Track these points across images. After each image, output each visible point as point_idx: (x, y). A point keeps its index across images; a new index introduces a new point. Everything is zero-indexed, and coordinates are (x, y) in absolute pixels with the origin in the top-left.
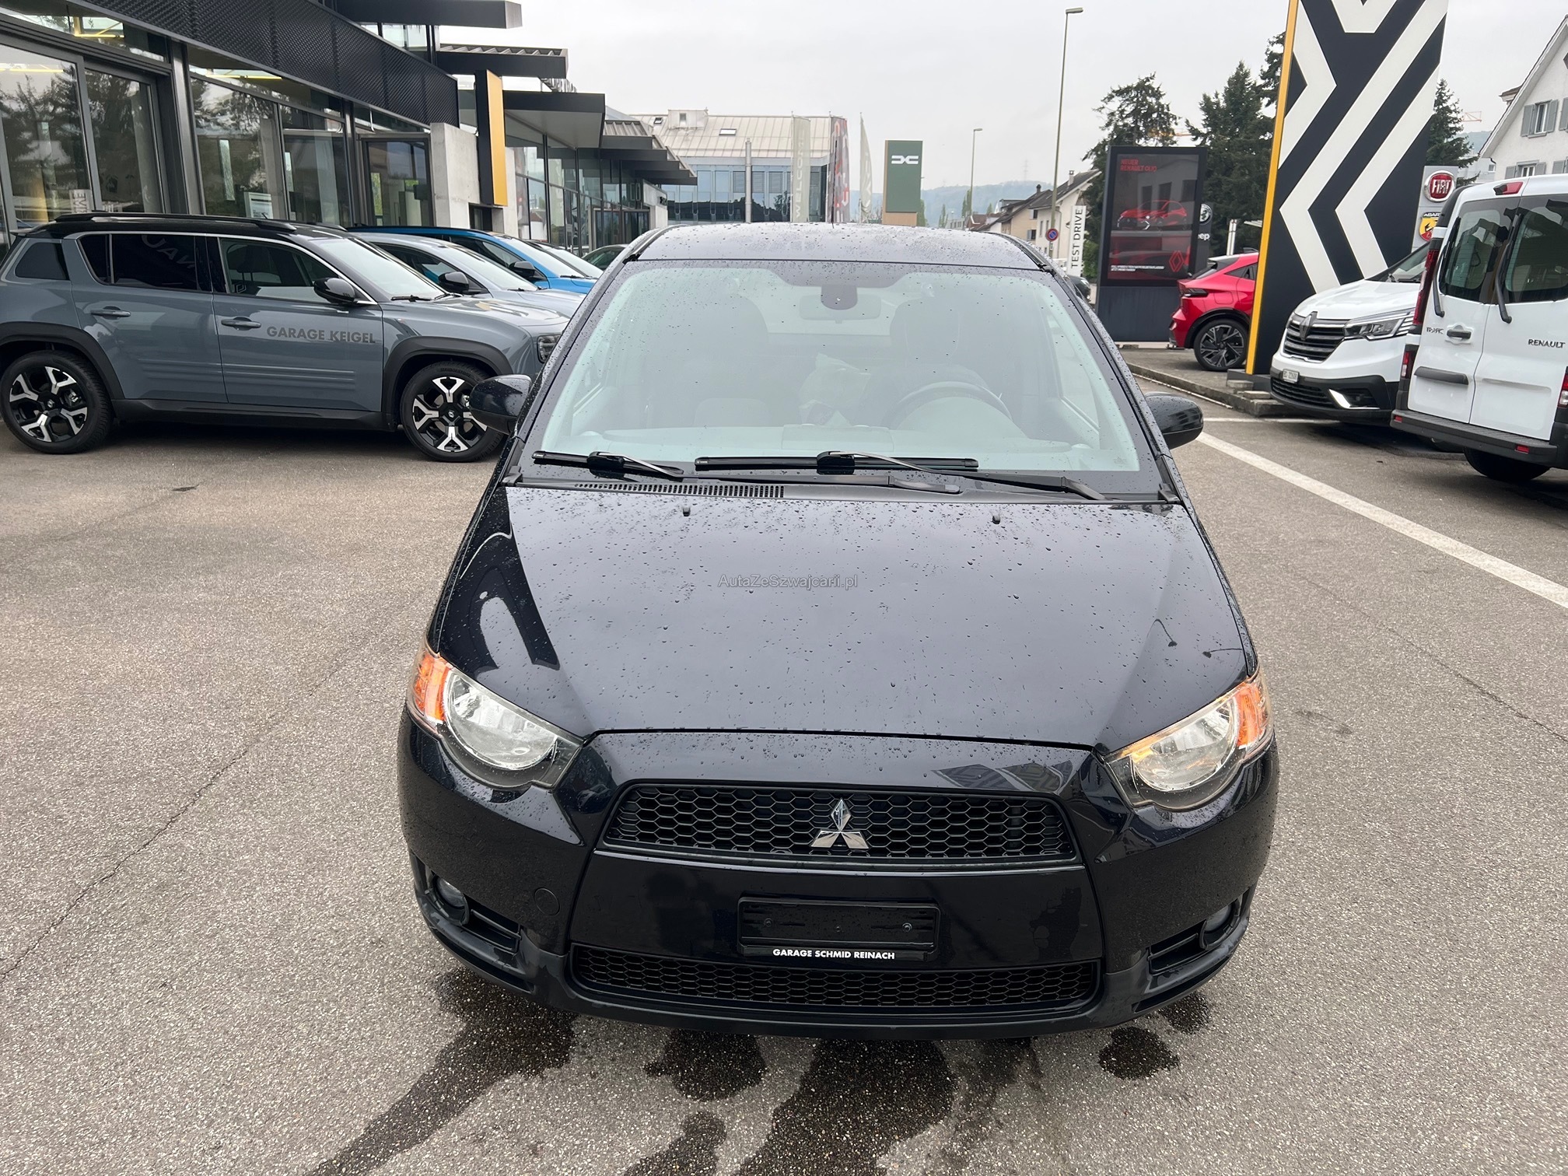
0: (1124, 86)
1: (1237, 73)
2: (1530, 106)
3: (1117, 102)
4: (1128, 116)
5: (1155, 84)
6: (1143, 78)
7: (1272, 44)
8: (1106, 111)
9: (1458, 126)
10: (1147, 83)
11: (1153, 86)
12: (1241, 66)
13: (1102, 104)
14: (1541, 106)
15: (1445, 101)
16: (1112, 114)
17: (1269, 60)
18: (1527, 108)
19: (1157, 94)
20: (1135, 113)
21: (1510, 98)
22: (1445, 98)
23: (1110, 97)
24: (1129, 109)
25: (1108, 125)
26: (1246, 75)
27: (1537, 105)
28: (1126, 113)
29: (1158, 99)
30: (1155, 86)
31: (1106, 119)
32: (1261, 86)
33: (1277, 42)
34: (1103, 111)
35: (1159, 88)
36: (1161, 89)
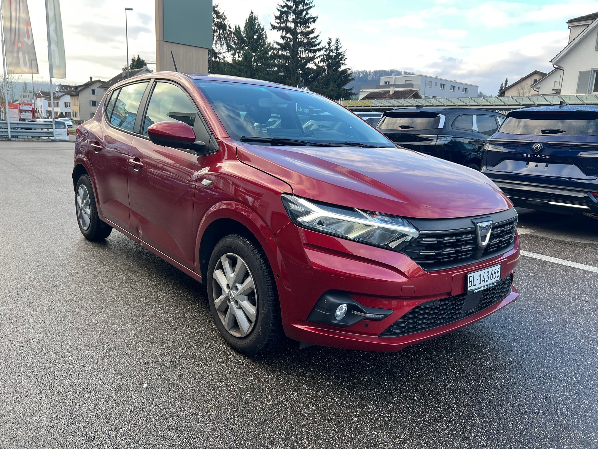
1: (250, 17)
9: (343, 62)
12: (252, 13)
15: (338, 50)
22: (339, 48)
26: (256, 18)
35: (223, 13)
36: (225, 14)
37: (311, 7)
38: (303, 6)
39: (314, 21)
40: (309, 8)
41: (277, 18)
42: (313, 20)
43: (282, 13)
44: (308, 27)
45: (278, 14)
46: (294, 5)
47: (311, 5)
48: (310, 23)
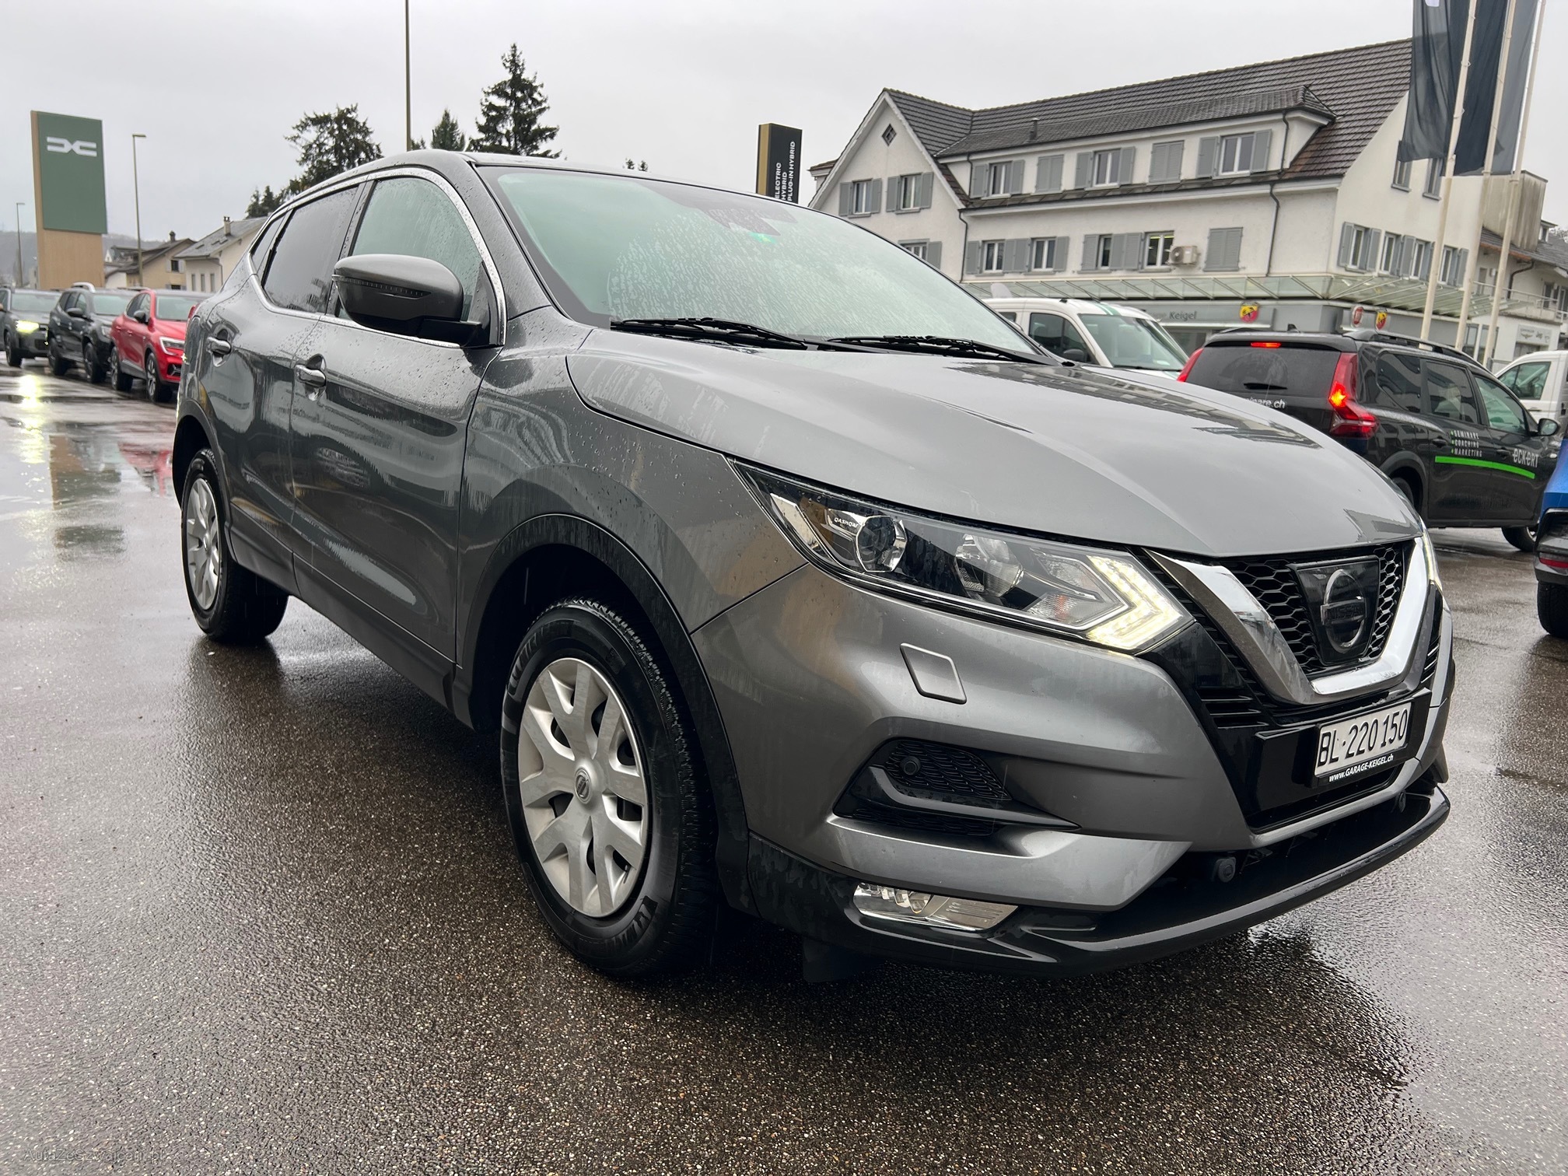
0: (320, 114)
1: (443, 123)
2: (847, 184)
3: (311, 134)
4: (327, 152)
5: (360, 117)
6: (342, 108)
7: (488, 94)
8: (302, 142)
10: (349, 116)
11: (358, 119)
12: (447, 115)
13: (296, 133)
14: (857, 184)
16: (311, 146)
17: (484, 113)
18: (842, 185)
19: (366, 132)
20: (336, 149)
21: (825, 172)
23: (303, 126)
24: (331, 143)
25: (304, 160)
26: (454, 126)
27: (854, 182)
28: (327, 148)
29: (364, 138)
30: (361, 121)
31: (299, 153)
32: (478, 141)
33: (493, 93)
34: (298, 140)
35: (364, 123)
36: (367, 125)
37: (544, 109)
38: (530, 107)
39: (552, 136)
40: (541, 111)
41: (481, 129)
42: (547, 134)
43: (490, 119)
44: (536, 148)
45: (483, 121)
46: (511, 104)
47: (544, 105)
48: (545, 139)
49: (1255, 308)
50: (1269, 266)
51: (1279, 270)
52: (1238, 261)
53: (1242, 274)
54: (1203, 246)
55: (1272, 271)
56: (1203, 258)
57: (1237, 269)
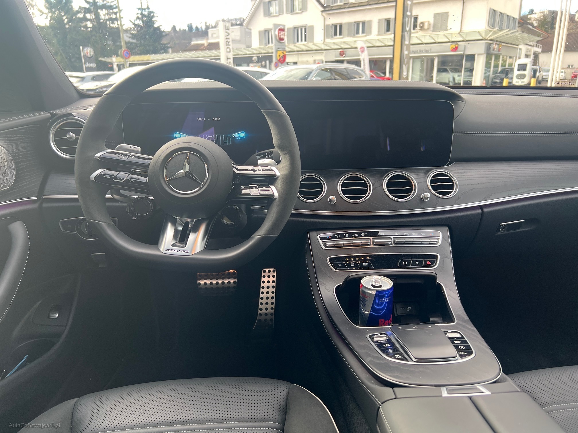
2: (266, 2)
14: (271, 2)
18: (264, 3)
27: (269, 1)
49: (457, 46)
50: (461, 28)
51: (465, 29)
52: (447, 26)
53: (449, 32)
54: (432, 21)
55: (462, 30)
56: (432, 26)
57: (447, 30)
